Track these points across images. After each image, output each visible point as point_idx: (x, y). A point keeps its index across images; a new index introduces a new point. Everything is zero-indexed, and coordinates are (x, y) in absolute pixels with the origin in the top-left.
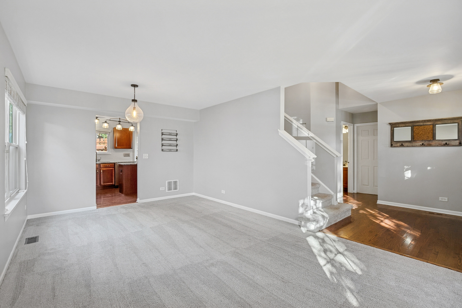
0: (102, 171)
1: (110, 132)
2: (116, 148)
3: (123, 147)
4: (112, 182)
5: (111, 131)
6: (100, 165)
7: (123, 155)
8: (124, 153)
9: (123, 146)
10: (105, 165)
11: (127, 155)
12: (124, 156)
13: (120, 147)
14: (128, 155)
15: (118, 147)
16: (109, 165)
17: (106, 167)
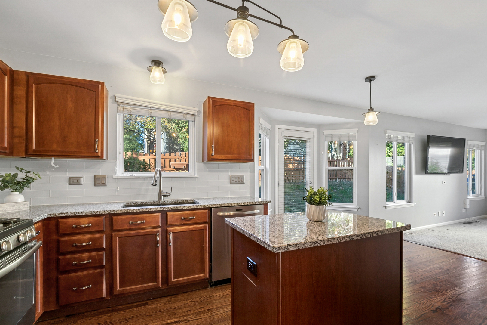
0: (171, 238)
1: (196, 113)
2: (212, 159)
3: (229, 156)
4: (203, 271)
5: (199, 112)
6: (167, 215)
7: (227, 181)
8: (230, 174)
9: (229, 153)
10: (183, 215)
11: (237, 180)
12: (231, 183)
13: (222, 157)
14: (239, 180)
15: (218, 157)
16: (194, 214)
17: (184, 221)
